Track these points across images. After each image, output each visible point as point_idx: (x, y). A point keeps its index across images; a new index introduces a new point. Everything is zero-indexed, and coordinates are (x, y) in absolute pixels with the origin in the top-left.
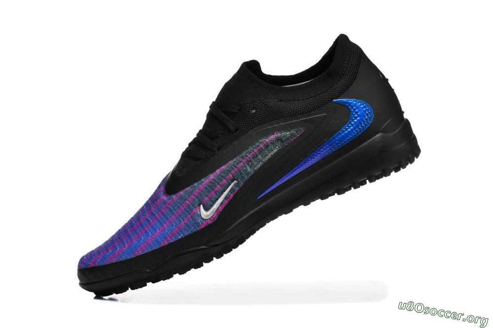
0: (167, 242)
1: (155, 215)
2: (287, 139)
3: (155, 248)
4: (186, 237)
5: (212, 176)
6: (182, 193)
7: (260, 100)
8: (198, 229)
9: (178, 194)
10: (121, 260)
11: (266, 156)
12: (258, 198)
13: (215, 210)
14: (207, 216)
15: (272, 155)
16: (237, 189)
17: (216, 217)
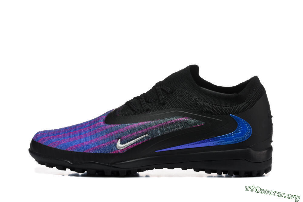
0: (89, 151)
1: (91, 131)
2: (191, 125)
3: (80, 151)
4: (101, 154)
5: (135, 125)
6: (113, 126)
7: (186, 93)
8: (111, 152)
9: (110, 126)
10: (58, 148)
11: (173, 128)
12: (156, 151)
13: (126, 146)
14: (120, 147)
15: (177, 130)
16: (145, 140)
17: (125, 151)
